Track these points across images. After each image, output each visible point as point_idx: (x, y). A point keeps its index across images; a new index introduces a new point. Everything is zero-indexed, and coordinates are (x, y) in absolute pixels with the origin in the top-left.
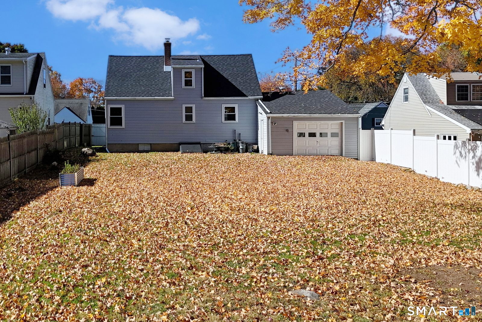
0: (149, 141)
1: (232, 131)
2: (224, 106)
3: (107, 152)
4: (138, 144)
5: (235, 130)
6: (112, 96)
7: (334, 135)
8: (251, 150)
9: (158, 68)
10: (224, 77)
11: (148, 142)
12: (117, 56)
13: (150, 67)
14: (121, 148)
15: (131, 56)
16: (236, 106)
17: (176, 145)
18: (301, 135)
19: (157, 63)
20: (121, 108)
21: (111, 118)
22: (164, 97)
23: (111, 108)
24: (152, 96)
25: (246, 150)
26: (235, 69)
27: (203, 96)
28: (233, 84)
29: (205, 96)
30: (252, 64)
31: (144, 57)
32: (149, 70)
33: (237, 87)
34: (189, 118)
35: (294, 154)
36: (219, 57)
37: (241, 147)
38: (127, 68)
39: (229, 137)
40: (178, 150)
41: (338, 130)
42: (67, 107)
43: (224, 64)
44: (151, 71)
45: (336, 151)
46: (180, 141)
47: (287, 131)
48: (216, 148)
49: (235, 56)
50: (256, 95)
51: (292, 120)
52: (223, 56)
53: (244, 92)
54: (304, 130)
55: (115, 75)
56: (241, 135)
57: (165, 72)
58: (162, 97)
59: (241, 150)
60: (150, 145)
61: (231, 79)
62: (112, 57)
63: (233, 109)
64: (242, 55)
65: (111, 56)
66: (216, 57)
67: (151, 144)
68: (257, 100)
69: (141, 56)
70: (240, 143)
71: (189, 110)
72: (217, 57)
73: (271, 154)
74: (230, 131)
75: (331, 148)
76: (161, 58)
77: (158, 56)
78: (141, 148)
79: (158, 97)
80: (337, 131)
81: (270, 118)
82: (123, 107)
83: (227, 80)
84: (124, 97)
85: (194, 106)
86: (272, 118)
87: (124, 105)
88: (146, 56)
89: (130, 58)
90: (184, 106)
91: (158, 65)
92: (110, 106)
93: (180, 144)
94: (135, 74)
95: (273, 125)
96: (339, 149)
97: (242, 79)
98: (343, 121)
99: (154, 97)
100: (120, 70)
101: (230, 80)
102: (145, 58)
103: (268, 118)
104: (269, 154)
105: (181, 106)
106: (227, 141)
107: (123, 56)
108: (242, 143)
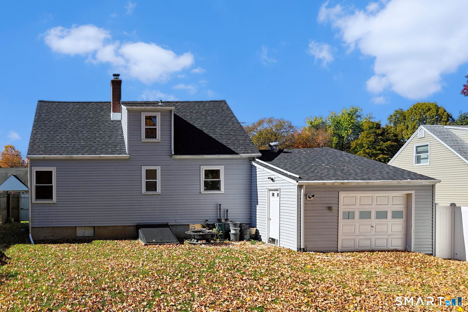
0: (92, 223)
1: (215, 206)
2: (204, 168)
3: (30, 243)
4: (76, 227)
5: (220, 205)
6: (38, 153)
7: (396, 215)
8: (247, 236)
9: (102, 116)
10: (195, 127)
11: (90, 224)
12: (49, 102)
13: (91, 116)
14: (51, 234)
15: (67, 102)
16: (221, 168)
17: (131, 228)
18: (349, 215)
19: (102, 110)
20: (51, 172)
21: (36, 187)
22: (114, 154)
23: (37, 172)
24: (97, 153)
25: (241, 237)
26: (209, 118)
27: (173, 153)
28: (211, 137)
29: (176, 153)
30: (229, 112)
31: (85, 102)
32: (91, 118)
33: (219, 141)
34: (151, 186)
35: (339, 250)
36: (183, 104)
37: (232, 232)
38: (61, 116)
39: (211, 216)
40: (136, 237)
41: (402, 206)
42: (14, 175)
43: (192, 112)
44: (94, 120)
45: (398, 243)
46: (137, 222)
47: (330, 208)
48: (200, 235)
49: (204, 103)
50: (250, 151)
51: (336, 190)
52: (188, 103)
53: (232, 148)
54: (353, 207)
55: (45, 125)
56: (229, 213)
57: (113, 121)
58: (111, 154)
59: (232, 237)
60: (93, 229)
61: (207, 130)
62: (42, 103)
63: (216, 173)
64: (213, 101)
65: (40, 101)
66: (178, 103)
67: (94, 227)
68: (253, 159)
69: (79, 102)
70: (231, 225)
71: (151, 174)
72: (180, 103)
73: (304, 250)
74: (211, 206)
75: (391, 237)
76: (106, 104)
77: (101, 102)
78: (80, 233)
79: (105, 154)
80: (400, 207)
81: (304, 187)
82: (53, 170)
83: (201, 132)
84: (55, 154)
85: (158, 169)
86: (308, 186)
87: (55, 168)
88: (87, 102)
89: (65, 104)
90: (144, 169)
91: (102, 113)
92: (36, 169)
93: (138, 227)
94: (72, 124)
95: (308, 199)
96: (402, 238)
97: (222, 130)
98: (412, 192)
99: (100, 154)
100: (51, 119)
101: (205, 131)
102: (85, 105)
103: (300, 187)
104: (299, 249)
105: (140, 169)
106: (207, 221)
107: (57, 102)
108: (235, 225)
